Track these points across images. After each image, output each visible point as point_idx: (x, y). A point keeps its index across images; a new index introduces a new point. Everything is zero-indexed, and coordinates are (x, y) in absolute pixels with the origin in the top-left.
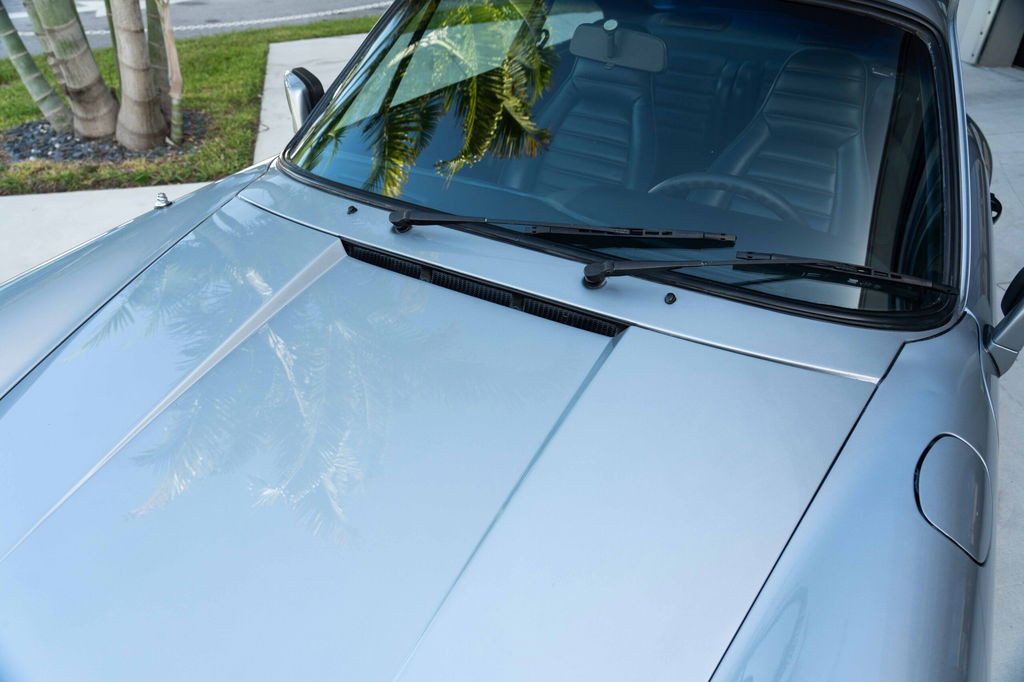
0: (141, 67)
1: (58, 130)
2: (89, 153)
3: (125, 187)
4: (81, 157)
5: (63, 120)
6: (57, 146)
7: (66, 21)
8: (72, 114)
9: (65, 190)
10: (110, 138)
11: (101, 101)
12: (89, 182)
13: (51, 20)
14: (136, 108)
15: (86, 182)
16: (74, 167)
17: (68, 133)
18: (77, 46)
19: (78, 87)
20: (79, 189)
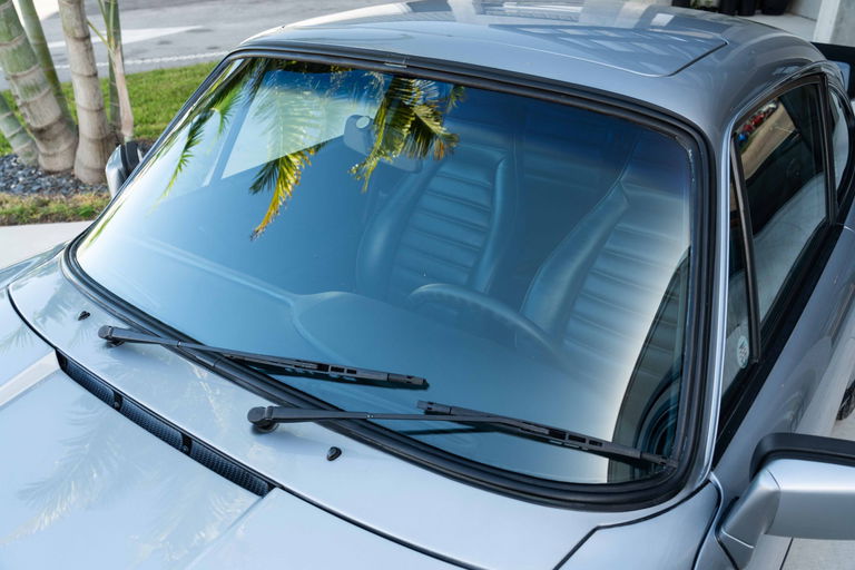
0: (94, 108)
1: (26, 164)
2: (47, 187)
3: (70, 221)
4: (38, 191)
5: (30, 155)
6: (21, 179)
7: (28, 68)
8: (38, 149)
9: (16, 224)
10: (69, 173)
11: (61, 139)
12: (38, 216)
13: (15, 67)
14: (90, 145)
15: (35, 216)
16: (29, 200)
17: (33, 167)
18: (39, 89)
19: (39, 126)
20: (29, 223)
